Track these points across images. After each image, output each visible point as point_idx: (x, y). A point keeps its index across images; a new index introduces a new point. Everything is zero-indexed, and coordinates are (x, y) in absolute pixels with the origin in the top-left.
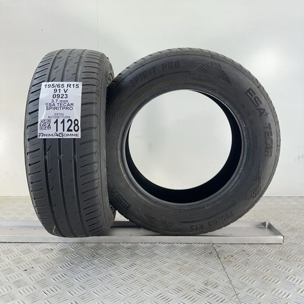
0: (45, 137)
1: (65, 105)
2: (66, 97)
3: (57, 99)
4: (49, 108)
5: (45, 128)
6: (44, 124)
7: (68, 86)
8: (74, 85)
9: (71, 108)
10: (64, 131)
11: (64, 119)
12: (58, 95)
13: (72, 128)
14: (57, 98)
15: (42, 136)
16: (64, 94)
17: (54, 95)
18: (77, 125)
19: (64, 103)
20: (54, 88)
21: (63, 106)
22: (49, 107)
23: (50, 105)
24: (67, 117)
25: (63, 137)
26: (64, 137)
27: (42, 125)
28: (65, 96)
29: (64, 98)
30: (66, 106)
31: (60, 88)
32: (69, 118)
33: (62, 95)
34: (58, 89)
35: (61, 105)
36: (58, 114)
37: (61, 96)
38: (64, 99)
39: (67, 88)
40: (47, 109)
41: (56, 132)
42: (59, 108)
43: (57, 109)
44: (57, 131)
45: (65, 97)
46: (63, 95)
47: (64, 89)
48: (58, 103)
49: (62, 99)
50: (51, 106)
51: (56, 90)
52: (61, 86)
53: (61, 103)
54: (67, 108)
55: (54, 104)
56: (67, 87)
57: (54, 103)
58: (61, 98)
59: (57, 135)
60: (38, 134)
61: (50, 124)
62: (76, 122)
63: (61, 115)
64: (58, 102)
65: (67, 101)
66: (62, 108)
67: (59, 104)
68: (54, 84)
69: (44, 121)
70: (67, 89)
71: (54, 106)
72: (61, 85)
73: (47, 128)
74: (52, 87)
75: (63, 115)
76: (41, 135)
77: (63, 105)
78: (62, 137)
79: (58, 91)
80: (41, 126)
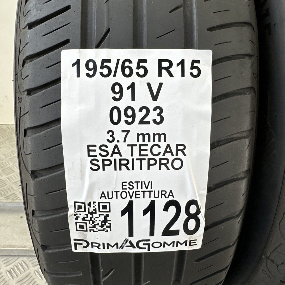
0: (95, 250)
1: (156, 150)
2: (158, 119)
3: (127, 127)
4: (100, 164)
5: (94, 227)
6: (90, 216)
7: (160, 68)
8: (182, 63)
9: (177, 164)
10: (152, 234)
11: (154, 199)
12: (130, 112)
13: (178, 226)
14: (127, 122)
15: (84, 247)
16: (151, 105)
17: (115, 112)
18: (195, 216)
19: (152, 143)
20: (111, 80)
21: (151, 156)
22: (100, 159)
23: (104, 153)
24: (163, 194)
25: (149, 250)
26: (152, 250)
27: (83, 219)
28: (153, 115)
29: (152, 122)
30: (161, 156)
31: (134, 78)
32: (171, 198)
33: (144, 111)
34: (126, 82)
35: (143, 153)
36: (135, 185)
37: (139, 116)
38: (152, 129)
39: (160, 80)
40: (95, 167)
41: (128, 237)
42: (137, 163)
43: (130, 166)
44: (131, 234)
45: (155, 121)
46: (148, 111)
47: (149, 85)
48: (132, 146)
49: (144, 129)
50: (109, 157)
51: (117, 89)
52: (135, 71)
53: (141, 142)
54: (165, 161)
55: (116, 150)
56: (160, 75)
57: (115, 143)
58: (142, 122)
59: (132, 245)
60: (73, 242)
61: (107, 216)
62: (193, 209)
63: (144, 189)
64: (132, 139)
65: (162, 137)
66: (145, 163)
67: (136, 149)
68: (109, 61)
69: (87, 207)
70: (161, 85)
71: (117, 156)
72: (134, 66)
73: (100, 228)
74: (101, 74)
75: (149, 189)
76: (81, 244)
77: (148, 152)
78: (146, 251)
79: (127, 94)
80: (80, 220)
